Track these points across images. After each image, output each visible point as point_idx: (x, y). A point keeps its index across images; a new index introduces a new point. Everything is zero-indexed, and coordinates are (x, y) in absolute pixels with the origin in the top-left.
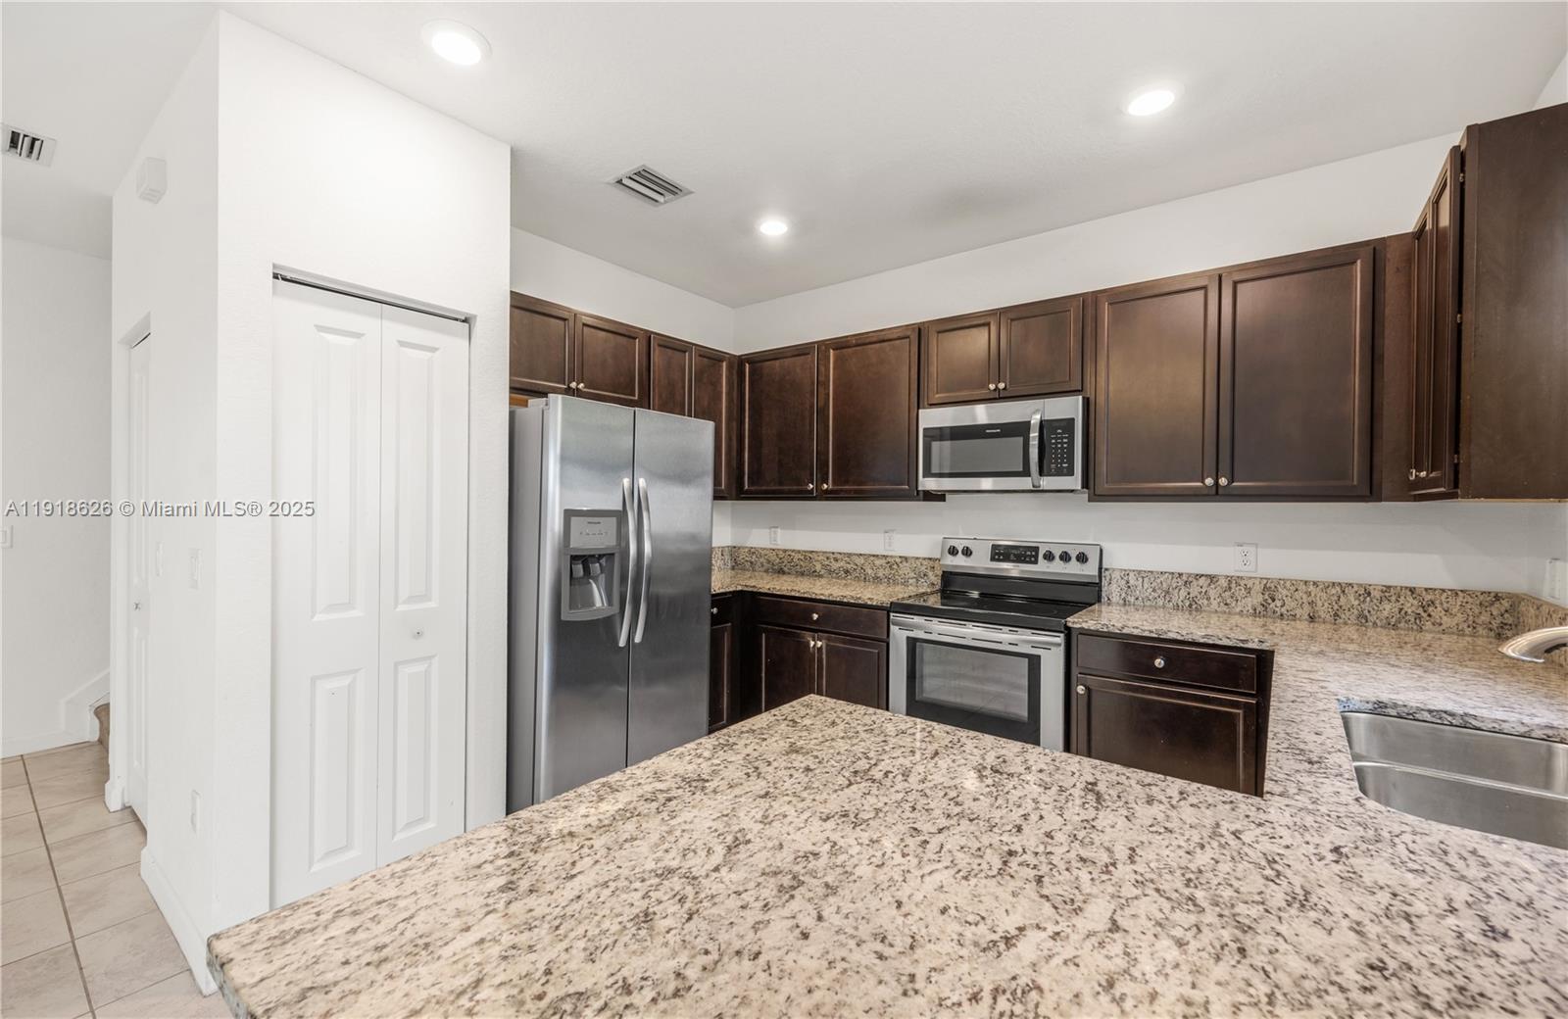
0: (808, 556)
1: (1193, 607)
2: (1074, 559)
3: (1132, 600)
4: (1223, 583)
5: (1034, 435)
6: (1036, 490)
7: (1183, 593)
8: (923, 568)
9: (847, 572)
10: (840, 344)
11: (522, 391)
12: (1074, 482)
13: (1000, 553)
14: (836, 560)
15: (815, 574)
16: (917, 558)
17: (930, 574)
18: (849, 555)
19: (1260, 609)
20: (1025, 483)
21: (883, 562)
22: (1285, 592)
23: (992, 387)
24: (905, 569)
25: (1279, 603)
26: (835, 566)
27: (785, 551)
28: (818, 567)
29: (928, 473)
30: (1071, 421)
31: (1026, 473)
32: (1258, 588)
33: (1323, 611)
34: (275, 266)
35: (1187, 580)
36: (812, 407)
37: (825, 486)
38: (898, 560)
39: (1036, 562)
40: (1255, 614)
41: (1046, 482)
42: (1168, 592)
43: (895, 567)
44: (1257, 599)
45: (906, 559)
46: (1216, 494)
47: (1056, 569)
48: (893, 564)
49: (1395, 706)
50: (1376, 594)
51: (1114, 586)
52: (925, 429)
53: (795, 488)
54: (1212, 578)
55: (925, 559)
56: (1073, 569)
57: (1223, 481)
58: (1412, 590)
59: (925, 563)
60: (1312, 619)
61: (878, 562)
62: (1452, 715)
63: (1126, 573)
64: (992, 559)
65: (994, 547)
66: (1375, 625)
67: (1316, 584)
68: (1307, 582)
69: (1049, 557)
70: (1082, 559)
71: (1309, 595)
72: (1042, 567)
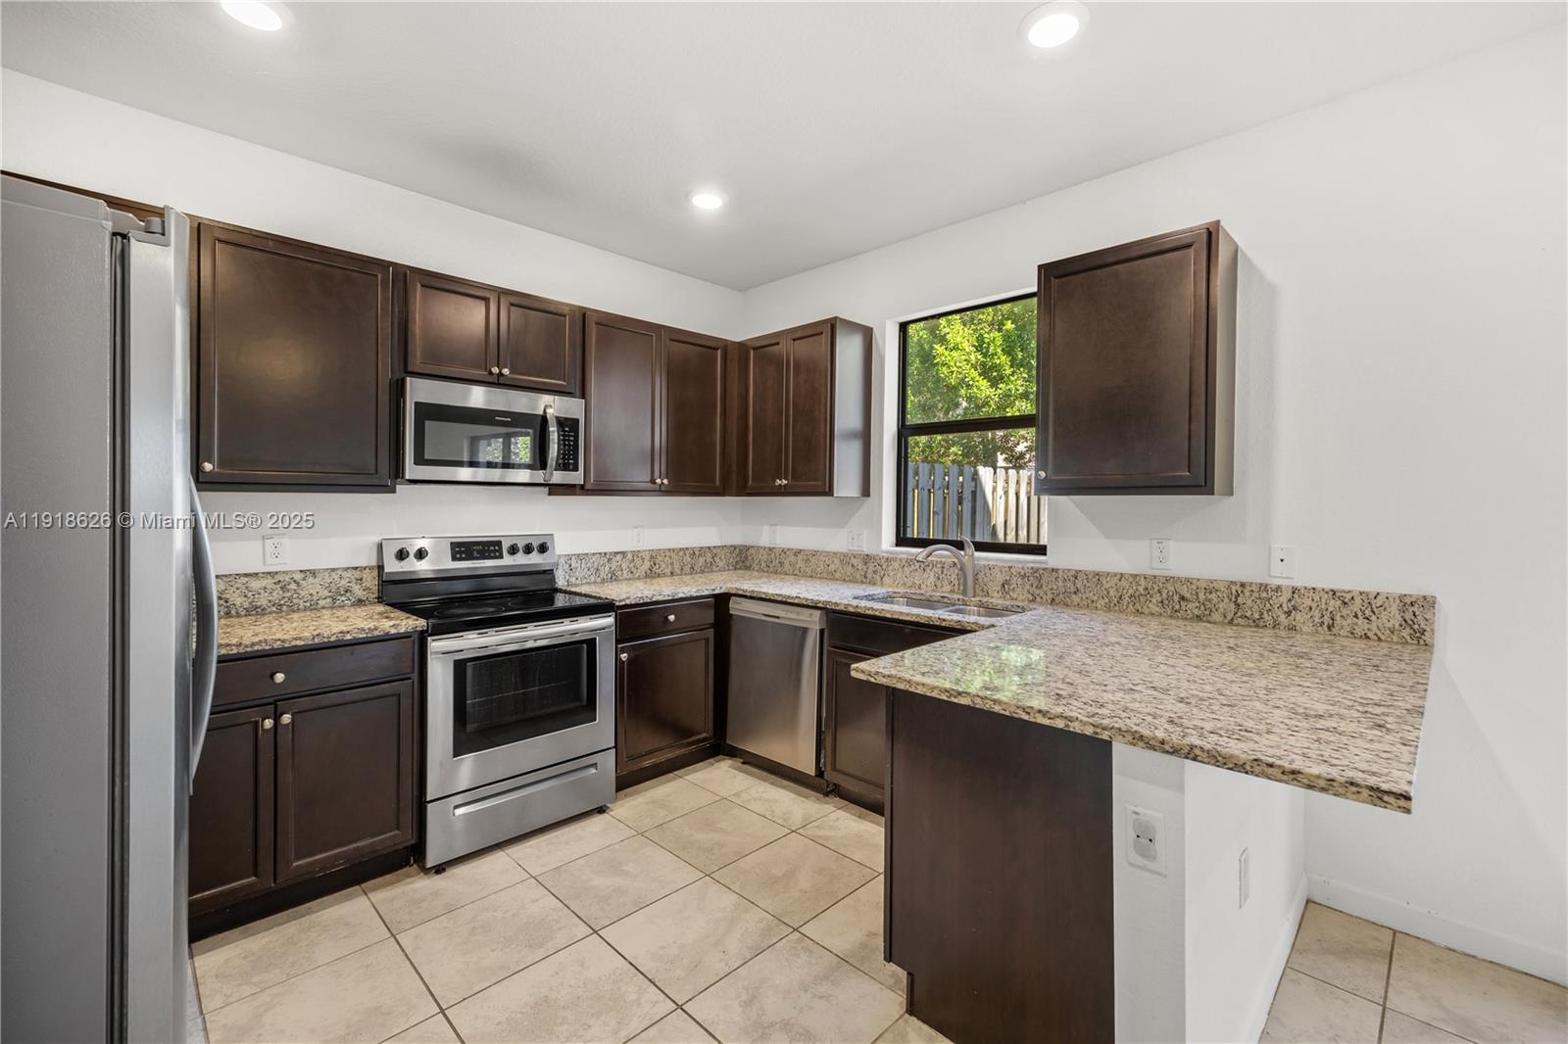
1: (612, 576)
2: (535, 549)
4: (630, 556)
5: (552, 429)
6: (545, 484)
7: (607, 568)
8: (343, 582)
12: (576, 477)
13: (463, 549)
16: (333, 570)
17: (359, 586)
19: (649, 572)
21: (268, 582)
22: (660, 559)
23: (494, 370)
24: (312, 587)
25: (657, 566)
29: (420, 460)
30: (577, 421)
31: (540, 464)
32: (648, 558)
35: (609, 557)
37: (207, 467)
38: (298, 577)
39: (501, 557)
41: (557, 477)
42: (598, 570)
43: (293, 586)
44: (647, 565)
45: (314, 573)
46: (660, 491)
47: (520, 559)
48: (288, 582)
50: (697, 553)
52: (417, 404)
54: (624, 554)
55: (346, 569)
56: (535, 559)
57: (666, 481)
58: (709, 548)
59: (345, 574)
61: (255, 584)
63: (569, 557)
64: (454, 558)
65: (454, 545)
66: (697, 573)
67: (673, 550)
68: (669, 550)
69: (513, 550)
70: (543, 549)
71: (670, 558)
72: (507, 561)
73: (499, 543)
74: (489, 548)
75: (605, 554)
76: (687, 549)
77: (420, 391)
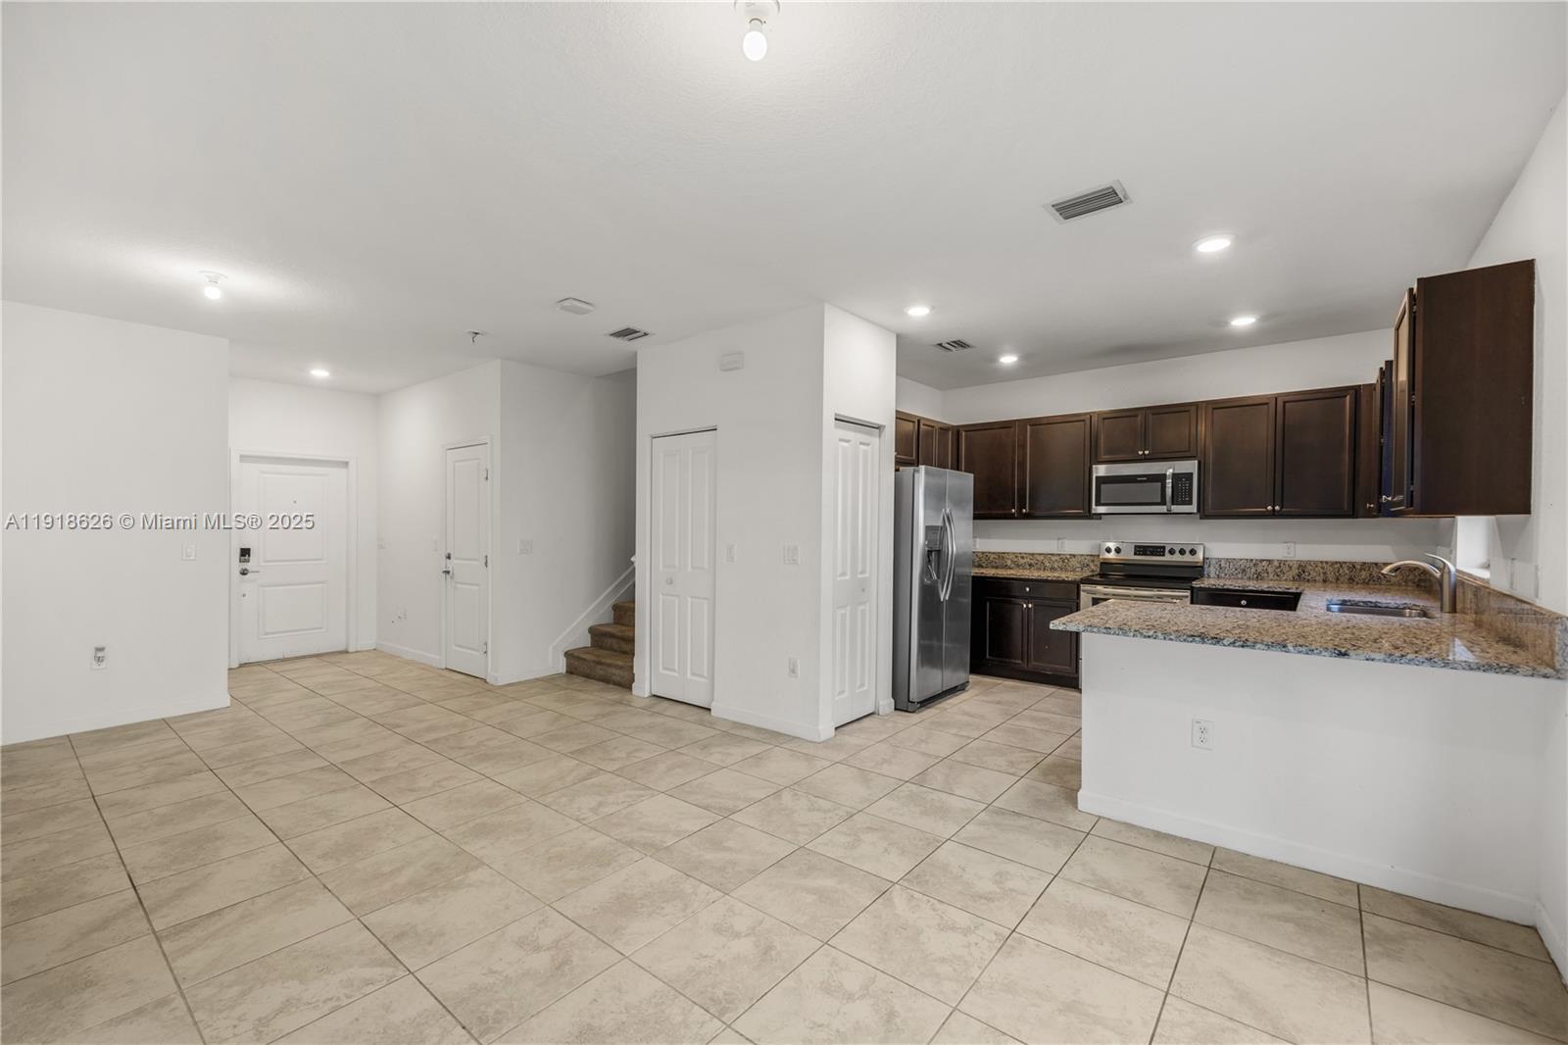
0: (1001, 555)
1: (1259, 577)
2: (1187, 552)
3: (1223, 575)
4: (1277, 564)
5: (1169, 481)
6: (1169, 513)
7: (1253, 570)
8: (1087, 561)
9: (1031, 565)
10: (1035, 423)
11: (900, 463)
12: (1193, 508)
13: (1141, 550)
14: (1023, 558)
15: (1006, 567)
16: (1082, 555)
17: (1091, 564)
18: (1033, 554)
19: (1297, 577)
20: (1163, 509)
21: (1058, 558)
22: (1310, 567)
23: (1140, 453)
24: (1074, 562)
25: (1307, 573)
26: (1022, 561)
27: (983, 553)
28: (1009, 563)
29: (1098, 503)
30: (1191, 474)
31: (1163, 502)
32: (1296, 566)
33: (1331, 577)
34: (836, 414)
35: (1256, 563)
36: (1014, 460)
37: (1024, 511)
38: (1068, 556)
39: (1164, 555)
40: (1294, 580)
41: (1175, 508)
42: (1244, 570)
44: (1295, 571)
45: (1074, 556)
46: (1273, 515)
47: (1177, 558)
48: (1065, 560)
49: (1350, 601)
50: (1358, 567)
51: (1212, 568)
52: (1097, 477)
53: (1000, 512)
54: (1270, 562)
55: (1088, 555)
56: (1187, 558)
57: (1277, 508)
59: (1088, 558)
60: (1325, 581)
61: (1053, 558)
62: (1371, 602)
63: (1220, 560)
64: (1135, 554)
65: (1136, 547)
66: (1358, 583)
67: (1327, 563)
68: (1322, 562)
69: (1172, 552)
70: (1193, 552)
71: (1323, 568)
72: (1168, 558)
73: (1164, 548)
74: (1158, 550)
75: (1252, 560)
76: (1345, 563)
77: (1101, 470)
